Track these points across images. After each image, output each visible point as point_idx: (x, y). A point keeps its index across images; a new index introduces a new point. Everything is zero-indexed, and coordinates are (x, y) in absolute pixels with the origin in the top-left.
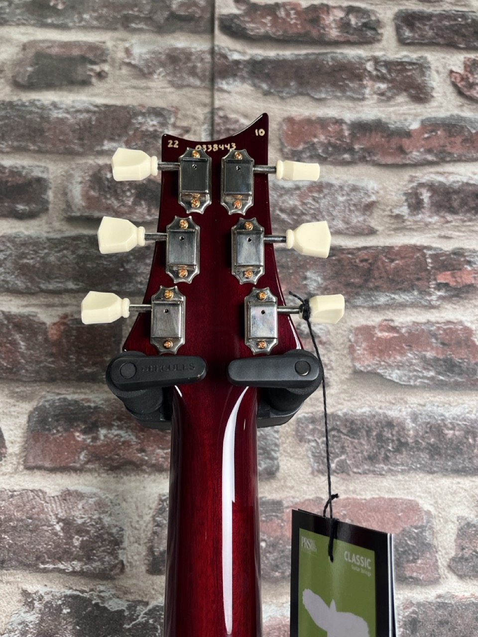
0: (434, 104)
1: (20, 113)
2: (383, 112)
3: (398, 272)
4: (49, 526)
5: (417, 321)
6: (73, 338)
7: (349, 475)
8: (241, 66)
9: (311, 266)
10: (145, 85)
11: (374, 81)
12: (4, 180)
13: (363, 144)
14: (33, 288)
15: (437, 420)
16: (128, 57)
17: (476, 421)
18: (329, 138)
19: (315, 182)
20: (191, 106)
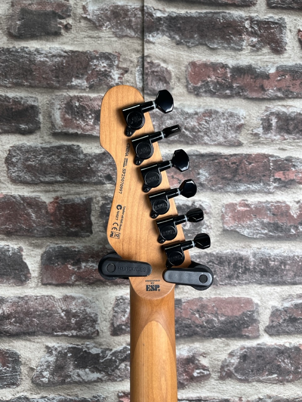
0: (286, 55)
1: (15, 57)
2: (254, 59)
3: (253, 171)
4: (58, 314)
5: (261, 201)
6: (63, 211)
8: (162, 22)
9: (203, 166)
10: (97, 35)
11: (249, 35)
12: (10, 107)
13: (239, 83)
14: (36, 180)
15: (266, 256)
16: (85, 13)
17: (286, 257)
18: (217, 78)
19: (207, 110)
20: (128, 52)
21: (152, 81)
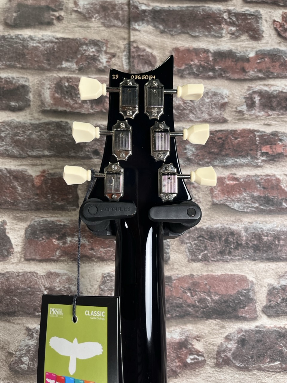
0: (264, 41)
1: (10, 43)
2: (233, 45)
3: (239, 145)
4: (40, 292)
5: (250, 174)
6: (49, 184)
7: (209, 262)
8: (147, 14)
10: (87, 25)
11: (228, 25)
12: (2, 86)
13: (221, 66)
14: (24, 154)
15: (258, 231)
16: (76, 7)
17: (280, 232)
18: (200, 61)
20: (116, 39)
21: (138, 64)
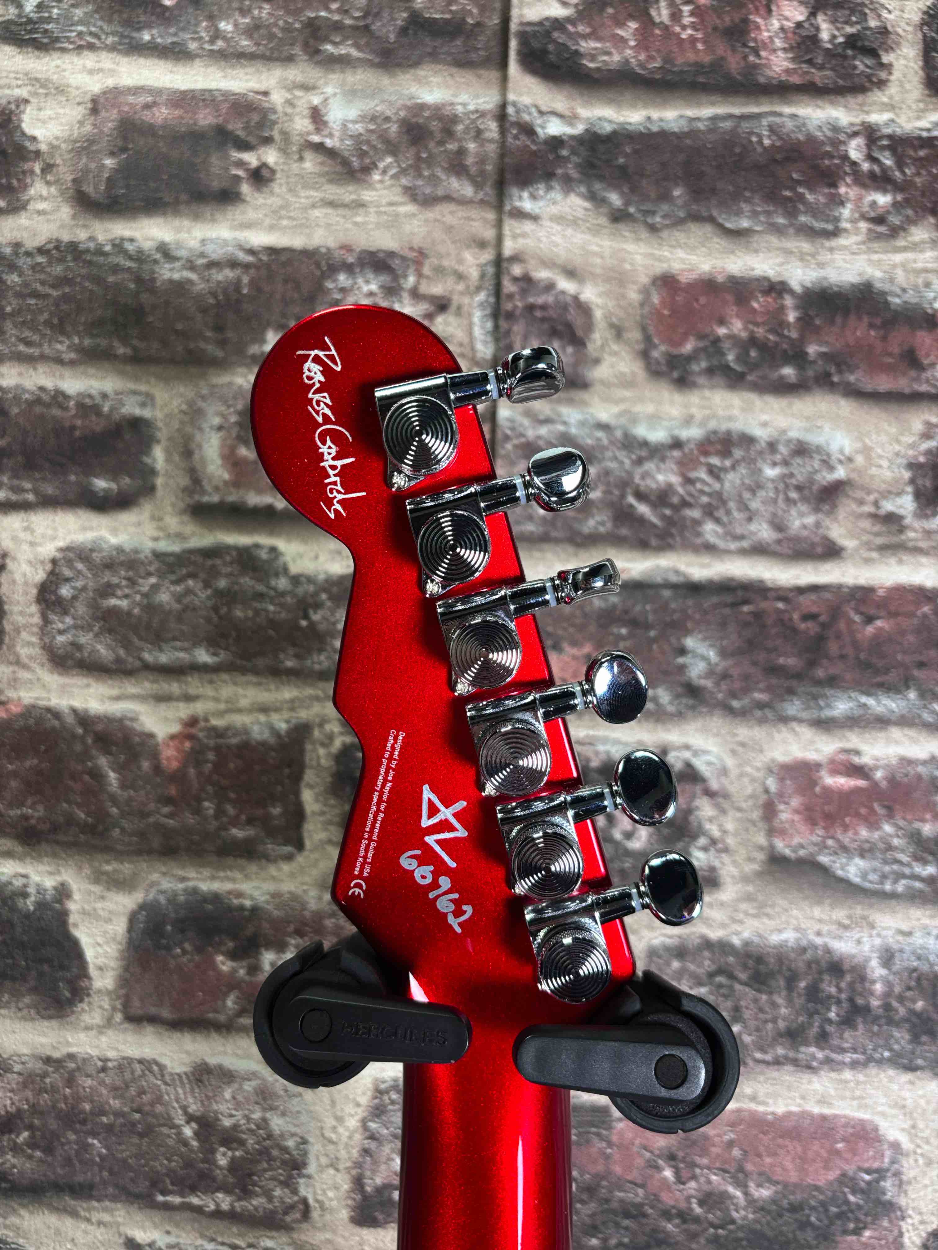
1: (94, 271)
2: (879, 262)
3: (879, 645)
4: (171, 1127)
5: (910, 755)
6: (210, 765)
8: (565, 153)
9: (696, 623)
10: (353, 197)
11: (864, 186)
12: (67, 424)
13: (827, 344)
16: (318, 130)
18: (751, 327)
19: (715, 432)
20: (452, 247)
21: (525, 337)
